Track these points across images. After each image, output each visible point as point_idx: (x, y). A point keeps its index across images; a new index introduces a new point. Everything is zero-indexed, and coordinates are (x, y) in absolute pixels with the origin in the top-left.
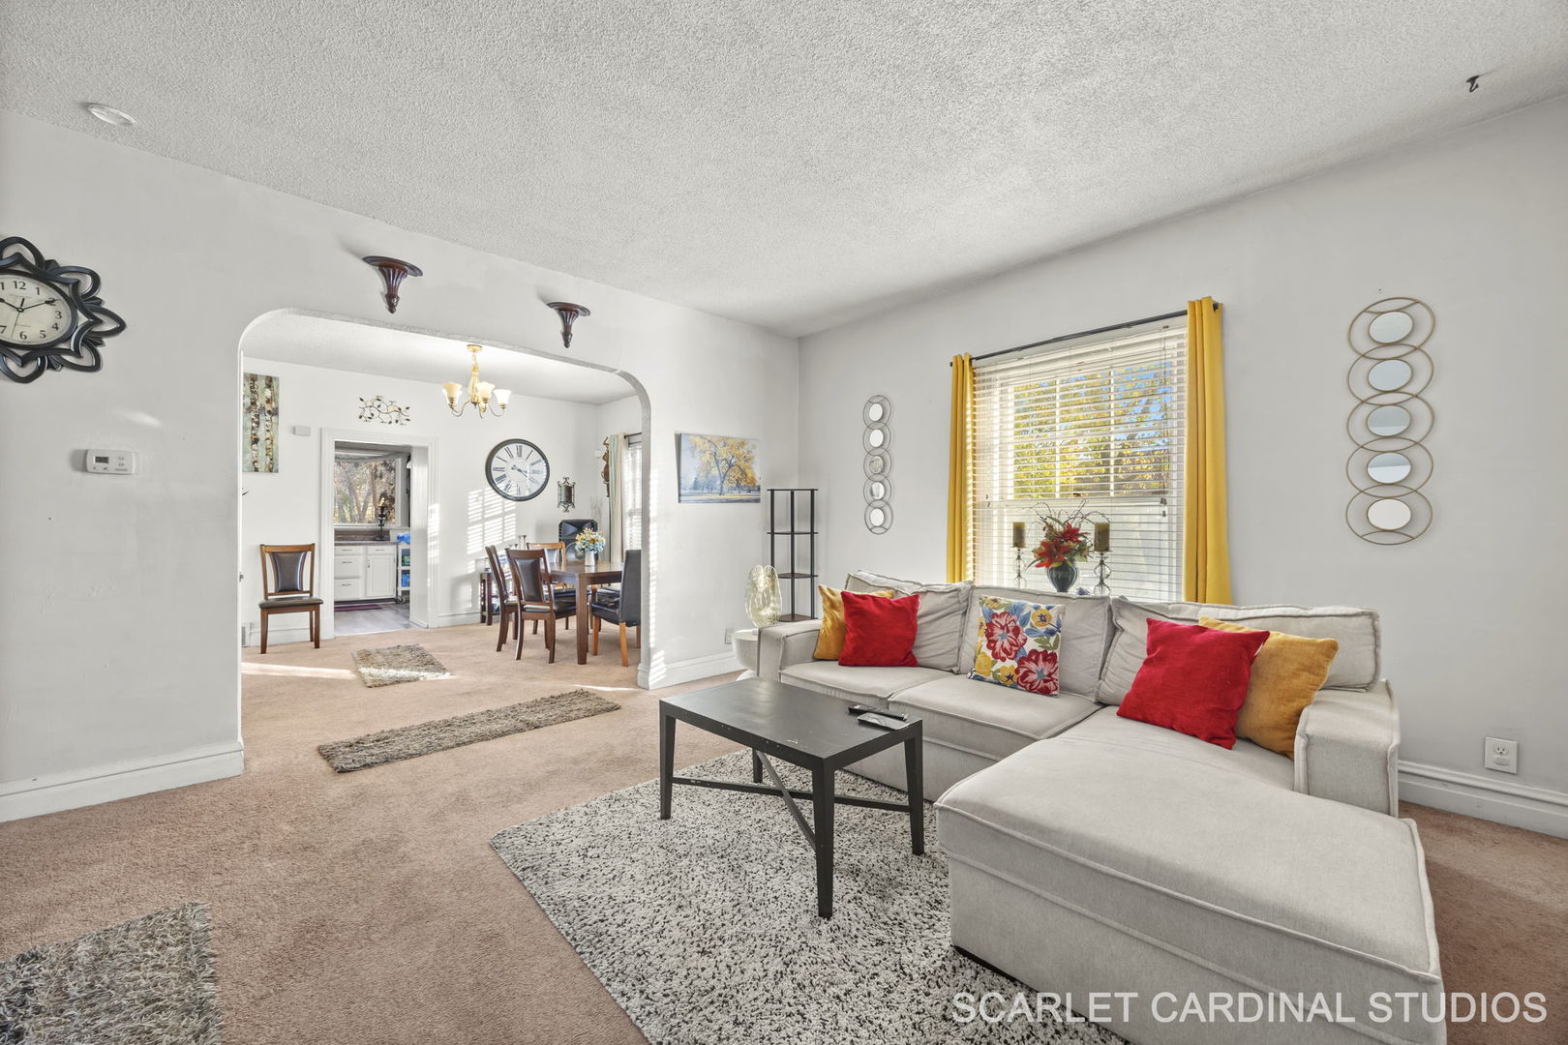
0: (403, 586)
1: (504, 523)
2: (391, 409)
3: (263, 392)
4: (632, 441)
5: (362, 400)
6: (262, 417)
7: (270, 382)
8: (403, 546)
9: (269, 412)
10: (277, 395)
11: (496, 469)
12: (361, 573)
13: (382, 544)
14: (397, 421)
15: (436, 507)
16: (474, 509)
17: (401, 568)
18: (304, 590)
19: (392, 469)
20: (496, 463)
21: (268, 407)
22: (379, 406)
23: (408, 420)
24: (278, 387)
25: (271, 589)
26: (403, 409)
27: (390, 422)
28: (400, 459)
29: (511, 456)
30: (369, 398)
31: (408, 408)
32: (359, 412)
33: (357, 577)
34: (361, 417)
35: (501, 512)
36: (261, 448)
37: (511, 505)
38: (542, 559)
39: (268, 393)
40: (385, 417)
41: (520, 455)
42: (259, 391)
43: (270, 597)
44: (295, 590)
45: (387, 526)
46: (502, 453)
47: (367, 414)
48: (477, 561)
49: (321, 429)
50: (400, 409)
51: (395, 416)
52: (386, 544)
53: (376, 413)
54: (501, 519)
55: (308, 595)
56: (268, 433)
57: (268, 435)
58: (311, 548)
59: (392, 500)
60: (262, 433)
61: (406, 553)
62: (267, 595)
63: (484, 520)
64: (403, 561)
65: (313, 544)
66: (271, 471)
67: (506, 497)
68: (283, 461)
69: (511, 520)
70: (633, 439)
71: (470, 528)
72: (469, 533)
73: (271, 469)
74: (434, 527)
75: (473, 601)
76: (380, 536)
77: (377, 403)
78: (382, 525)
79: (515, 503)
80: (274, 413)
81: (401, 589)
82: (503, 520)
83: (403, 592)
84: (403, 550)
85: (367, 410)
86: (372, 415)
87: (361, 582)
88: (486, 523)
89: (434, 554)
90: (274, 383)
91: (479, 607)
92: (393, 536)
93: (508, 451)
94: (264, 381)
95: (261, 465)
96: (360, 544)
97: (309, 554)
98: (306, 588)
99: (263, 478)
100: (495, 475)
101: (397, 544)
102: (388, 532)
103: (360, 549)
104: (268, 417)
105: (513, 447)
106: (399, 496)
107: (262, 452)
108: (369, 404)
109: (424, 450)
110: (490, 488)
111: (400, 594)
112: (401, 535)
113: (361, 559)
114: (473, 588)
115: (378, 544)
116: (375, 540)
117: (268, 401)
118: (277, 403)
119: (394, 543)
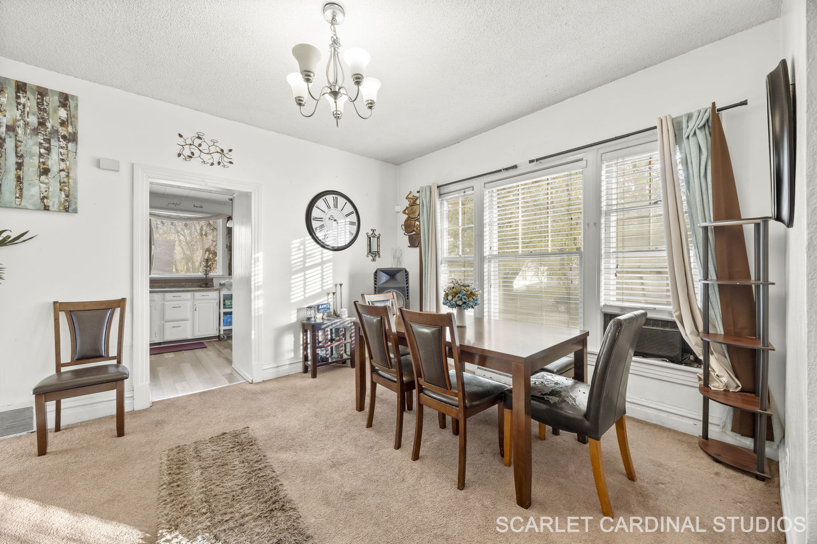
0: (224, 326)
1: (322, 272)
2: (213, 149)
3: (55, 111)
4: (442, 192)
5: (180, 136)
6: (54, 142)
7: (65, 100)
8: (225, 292)
9: (64, 137)
10: (76, 117)
11: (316, 219)
12: (189, 316)
13: (207, 291)
14: (219, 163)
15: (260, 255)
16: (296, 257)
17: (223, 310)
18: (111, 355)
19: (214, 229)
20: (315, 213)
21: (62, 131)
22: (200, 145)
23: (231, 163)
24: (76, 107)
25: (66, 357)
26: (226, 151)
27: (212, 164)
28: (221, 220)
29: (329, 207)
30: (189, 135)
31: (230, 150)
32: (178, 149)
33: (187, 320)
34: (179, 155)
35: (320, 261)
36: (53, 183)
37: (329, 254)
38: (448, 329)
39: (63, 113)
40: (206, 158)
41: (336, 206)
42: (50, 109)
43: (63, 369)
44: (99, 357)
45: (211, 274)
46: (320, 203)
47: (187, 152)
48: (299, 310)
49: (133, 164)
50: (222, 150)
51: (217, 157)
52: (211, 290)
53: (197, 152)
54: (320, 268)
55: (115, 362)
56: (62, 163)
57: (63, 165)
58: (121, 303)
59: (215, 254)
60: (53, 162)
61: (229, 297)
62: (59, 365)
63: (304, 269)
64: (224, 305)
65: (124, 300)
66: (66, 210)
67: (323, 246)
68: (83, 197)
69: (328, 267)
70: (445, 190)
71: (293, 277)
72: (292, 281)
73: (68, 207)
74: (258, 276)
75: (296, 350)
76: (205, 283)
77: (197, 142)
78: (206, 274)
79: (332, 252)
80: (72, 138)
81: (223, 328)
82: (322, 269)
83: (224, 330)
84: (224, 295)
85: (187, 147)
86: (193, 153)
87: (189, 323)
88: (307, 272)
89: (258, 304)
90: (71, 103)
91: (301, 356)
92: (216, 283)
93: (326, 201)
94: (56, 98)
95: (54, 201)
96: (188, 291)
97: (118, 311)
98: (113, 352)
99: (56, 220)
100: (315, 224)
101: (219, 290)
102: (211, 280)
103: (188, 295)
104: (63, 143)
105: (330, 198)
106: (220, 250)
107: (55, 186)
108: (189, 141)
109: (247, 196)
110: (310, 237)
111: (222, 332)
112: (223, 282)
113: (189, 304)
114: (295, 337)
115: (203, 291)
116: (201, 287)
117: (63, 123)
118: (75, 127)
119: (216, 290)
